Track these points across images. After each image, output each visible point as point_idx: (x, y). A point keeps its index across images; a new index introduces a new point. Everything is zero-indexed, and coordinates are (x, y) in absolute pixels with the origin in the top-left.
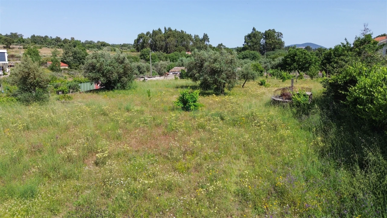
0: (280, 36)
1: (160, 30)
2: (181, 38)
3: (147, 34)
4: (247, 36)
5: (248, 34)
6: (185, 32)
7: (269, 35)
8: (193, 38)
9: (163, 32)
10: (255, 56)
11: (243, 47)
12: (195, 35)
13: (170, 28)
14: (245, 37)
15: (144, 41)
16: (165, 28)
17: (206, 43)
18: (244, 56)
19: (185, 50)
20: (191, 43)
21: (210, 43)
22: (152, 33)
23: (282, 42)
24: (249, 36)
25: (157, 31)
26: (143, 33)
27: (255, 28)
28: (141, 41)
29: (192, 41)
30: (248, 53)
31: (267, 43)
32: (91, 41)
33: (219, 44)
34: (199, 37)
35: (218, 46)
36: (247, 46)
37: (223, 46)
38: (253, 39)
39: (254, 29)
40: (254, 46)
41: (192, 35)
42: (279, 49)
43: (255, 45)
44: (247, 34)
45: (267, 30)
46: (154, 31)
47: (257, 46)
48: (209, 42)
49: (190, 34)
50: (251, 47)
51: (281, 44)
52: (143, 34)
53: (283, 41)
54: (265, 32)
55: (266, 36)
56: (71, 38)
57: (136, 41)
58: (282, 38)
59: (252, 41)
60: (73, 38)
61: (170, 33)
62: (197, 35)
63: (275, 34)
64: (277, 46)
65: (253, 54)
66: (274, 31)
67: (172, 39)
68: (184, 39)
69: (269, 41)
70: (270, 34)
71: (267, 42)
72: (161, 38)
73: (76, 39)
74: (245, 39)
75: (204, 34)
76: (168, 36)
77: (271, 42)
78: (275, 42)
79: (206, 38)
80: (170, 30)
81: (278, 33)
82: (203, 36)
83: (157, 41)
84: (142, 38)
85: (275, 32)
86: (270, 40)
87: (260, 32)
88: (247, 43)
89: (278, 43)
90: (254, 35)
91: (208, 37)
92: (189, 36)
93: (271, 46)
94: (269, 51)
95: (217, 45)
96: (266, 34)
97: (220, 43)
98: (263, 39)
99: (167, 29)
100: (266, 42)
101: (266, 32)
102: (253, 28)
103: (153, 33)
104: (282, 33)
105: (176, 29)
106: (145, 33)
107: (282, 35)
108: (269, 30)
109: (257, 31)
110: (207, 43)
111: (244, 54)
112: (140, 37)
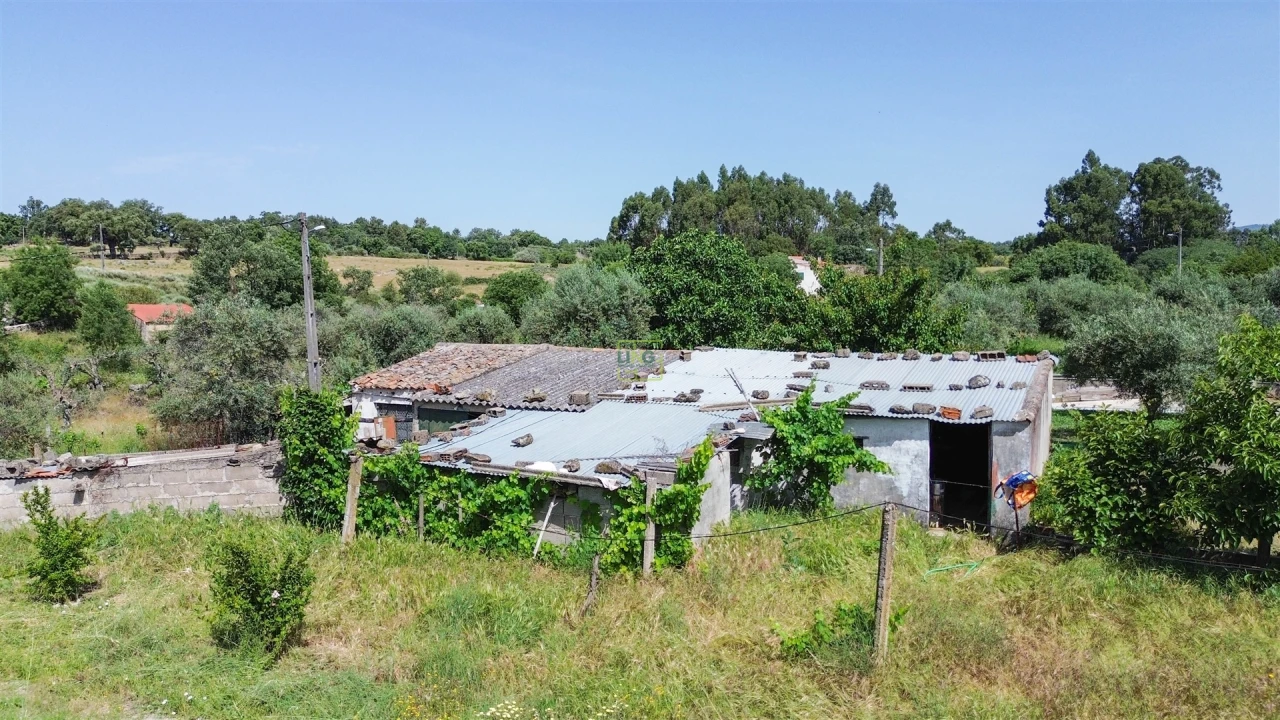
0: (1210, 182)
1: (703, 179)
2: (780, 206)
3: (654, 195)
4: (1058, 189)
5: (1062, 181)
6: (802, 182)
7: (1155, 180)
8: (832, 200)
9: (716, 187)
10: (1103, 267)
11: (1039, 234)
12: (838, 193)
13: (741, 168)
14: (1048, 192)
15: (642, 223)
16: (723, 172)
17: (884, 219)
18: (1048, 267)
19: (794, 249)
20: (822, 223)
21: (897, 221)
22: (671, 192)
23: (1216, 207)
24: (1067, 189)
25: (693, 182)
26: (641, 193)
27: (1097, 154)
28: (636, 219)
29: (827, 214)
30: (1066, 254)
31: (1151, 214)
32: (489, 230)
33: (937, 225)
34: (854, 201)
35: (935, 232)
36: (1058, 229)
37: (955, 230)
38: (1085, 198)
39: (1091, 159)
40: (1090, 229)
41: (826, 193)
42: (1207, 235)
43: (1095, 225)
44: (1055, 182)
45: (1148, 160)
46: (678, 185)
47: (1105, 226)
48: (894, 215)
49: (822, 191)
50: (1078, 232)
51: (1215, 216)
52: (641, 196)
53: (1221, 204)
54: (1138, 171)
55: (1143, 186)
56: (416, 221)
57: (616, 224)
58: (1216, 191)
59: (1080, 208)
60: (423, 221)
61: (738, 187)
62: (846, 192)
63: (1188, 176)
64: (1196, 223)
65: (1090, 258)
66: (1180, 164)
67: (742, 208)
68: (791, 207)
69: (1161, 203)
70: (1163, 176)
71: (1153, 208)
72: (702, 206)
73: (431, 224)
74: (1047, 202)
75: (877, 186)
76: (730, 199)
77: (1168, 208)
78: (1190, 207)
79: (882, 199)
80: (740, 174)
81: (1198, 169)
82: (873, 195)
83: (686, 218)
84: (635, 213)
85: (1185, 167)
86: (1166, 197)
87: (1118, 171)
88: (1059, 218)
89: (1198, 214)
90: (1089, 181)
91: (893, 199)
92: (816, 199)
93: (1169, 226)
94: (1161, 245)
95: (931, 227)
96: (1144, 177)
97: (942, 221)
98: (1128, 200)
99: (729, 174)
100: (1143, 211)
101: (1143, 170)
102: (1088, 156)
103: (675, 190)
104: (1217, 171)
105: (763, 174)
106: (649, 193)
107: (1218, 178)
108: (1158, 161)
109: (1106, 168)
110: (889, 220)
111: (1046, 256)
112: (631, 206)
